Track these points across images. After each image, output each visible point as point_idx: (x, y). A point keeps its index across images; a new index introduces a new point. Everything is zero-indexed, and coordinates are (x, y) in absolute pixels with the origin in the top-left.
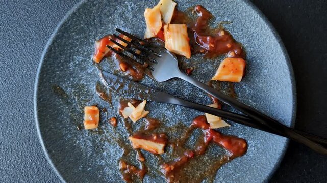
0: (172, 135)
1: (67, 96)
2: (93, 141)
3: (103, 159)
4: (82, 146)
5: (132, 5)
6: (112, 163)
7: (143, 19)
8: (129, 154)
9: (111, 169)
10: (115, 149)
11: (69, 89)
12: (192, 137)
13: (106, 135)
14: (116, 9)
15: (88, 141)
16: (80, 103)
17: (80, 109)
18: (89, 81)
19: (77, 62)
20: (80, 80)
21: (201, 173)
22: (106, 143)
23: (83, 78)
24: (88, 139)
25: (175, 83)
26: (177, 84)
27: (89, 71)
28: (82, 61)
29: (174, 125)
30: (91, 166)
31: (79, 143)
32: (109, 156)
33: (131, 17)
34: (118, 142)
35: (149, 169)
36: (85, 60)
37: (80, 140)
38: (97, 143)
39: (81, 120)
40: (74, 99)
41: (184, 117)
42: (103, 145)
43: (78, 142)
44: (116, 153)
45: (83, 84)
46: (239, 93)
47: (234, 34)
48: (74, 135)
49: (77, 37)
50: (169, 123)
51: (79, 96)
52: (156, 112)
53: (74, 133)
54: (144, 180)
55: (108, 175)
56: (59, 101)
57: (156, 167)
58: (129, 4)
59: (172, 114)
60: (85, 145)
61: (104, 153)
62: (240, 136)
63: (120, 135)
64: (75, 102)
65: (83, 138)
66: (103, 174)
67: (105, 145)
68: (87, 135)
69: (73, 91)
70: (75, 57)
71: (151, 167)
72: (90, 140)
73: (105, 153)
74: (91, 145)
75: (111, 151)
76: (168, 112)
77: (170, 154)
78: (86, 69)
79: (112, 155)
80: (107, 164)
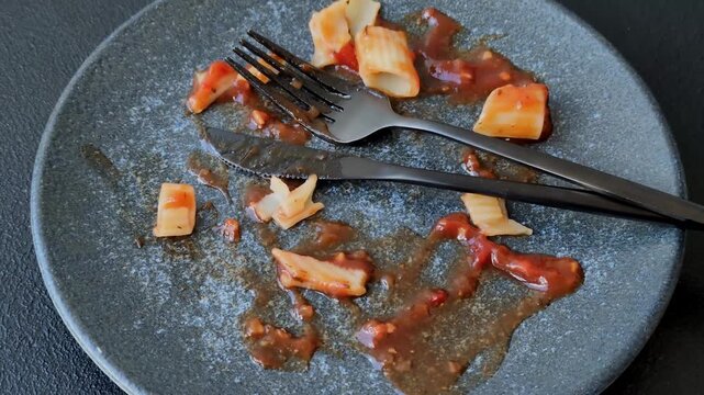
0: (384, 255)
1: (117, 172)
2: (175, 274)
3: (198, 313)
4: (144, 281)
5: (283, 9)
6: (223, 325)
7: (308, 36)
8: (271, 303)
9: (219, 335)
10: (233, 293)
11: (122, 160)
12: (438, 261)
13: (208, 262)
14: (248, 15)
15: (161, 273)
16: (147, 192)
17: (147, 203)
18: (173, 149)
19: (148, 109)
20: (152, 146)
21: (468, 342)
22: (209, 280)
23: (159, 141)
24: (160, 268)
25: (386, 151)
26: (391, 153)
27: (176, 130)
28: (159, 108)
29: (388, 236)
30: (165, 326)
31: (136, 273)
32: (217, 309)
33: (280, 31)
34: (243, 275)
35: (325, 337)
36: (168, 108)
37: (139, 268)
38: (186, 280)
39: (147, 226)
40: (133, 181)
41: (412, 218)
42: (202, 284)
43: (134, 271)
44: (235, 301)
45: (159, 155)
47: (513, 57)
48: (124, 255)
49: (155, 58)
50: (375, 230)
51: (146, 176)
52: (342, 210)
53: (126, 252)
54: (313, 363)
55: (211, 349)
56: (94, 180)
57: (345, 333)
58: (275, 7)
59: (382, 211)
60: (151, 280)
61: (201, 302)
62: (559, 255)
63: (248, 259)
64: (134, 189)
65: (148, 265)
66: (199, 347)
67: (206, 283)
68: (158, 260)
69: (132, 165)
70: (144, 98)
71: (332, 332)
72: (166, 271)
73: (204, 301)
74: (170, 283)
75: (222, 298)
76: (372, 209)
77: (382, 298)
78: (167, 125)
79: (223, 306)
80: (209, 325)
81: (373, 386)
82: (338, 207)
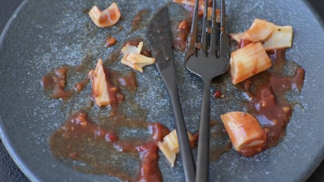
0: (126, 108)
2: (76, 32)
3: (59, 48)
4: (65, 21)
5: (261, 6)
6: (58, 60)
8: (78, 73)
9: (51, 60)
10: (77, 57)
12: (135, 131)
13: (89, 41)
15: (73, 26)
21: (92, 158)
22: (80, 45)
24: (76, 25)
25: (194, 86)
26: (193, 89)
29: (139, 105)
30: (45, 38)
31: (67, 16)
32: (65, 54)
33: (247, 11)
34: (87, 56)
35: (69, 101)
37: (71, 16)
38: (75, 37)
41: (156, 112)
42: (76, 44)
43: (68, 15)
44: (73, 59)
46: (221, 161)
48: (74, 8)
50: (140, 99)
52: (145, 81)
53: (77, 8)
54: (53, 100)
55: (41, 59)
57: (76, 107)
59: (153, 98)
60: (67, 24)
61: (66, 47)
63: (98, 55)
65: (75, 19)
66: (40, 54)
68: (80, 22)
71: (74, 102)
72: (75, 28)
73: (67, 48)
74: (70, 31)
75: (72, 54)
76: (153, 93)
77: (101, 115)
79: (68, 56)
80: (54, 54)
81: (50, 126)
82: (146, 79)
